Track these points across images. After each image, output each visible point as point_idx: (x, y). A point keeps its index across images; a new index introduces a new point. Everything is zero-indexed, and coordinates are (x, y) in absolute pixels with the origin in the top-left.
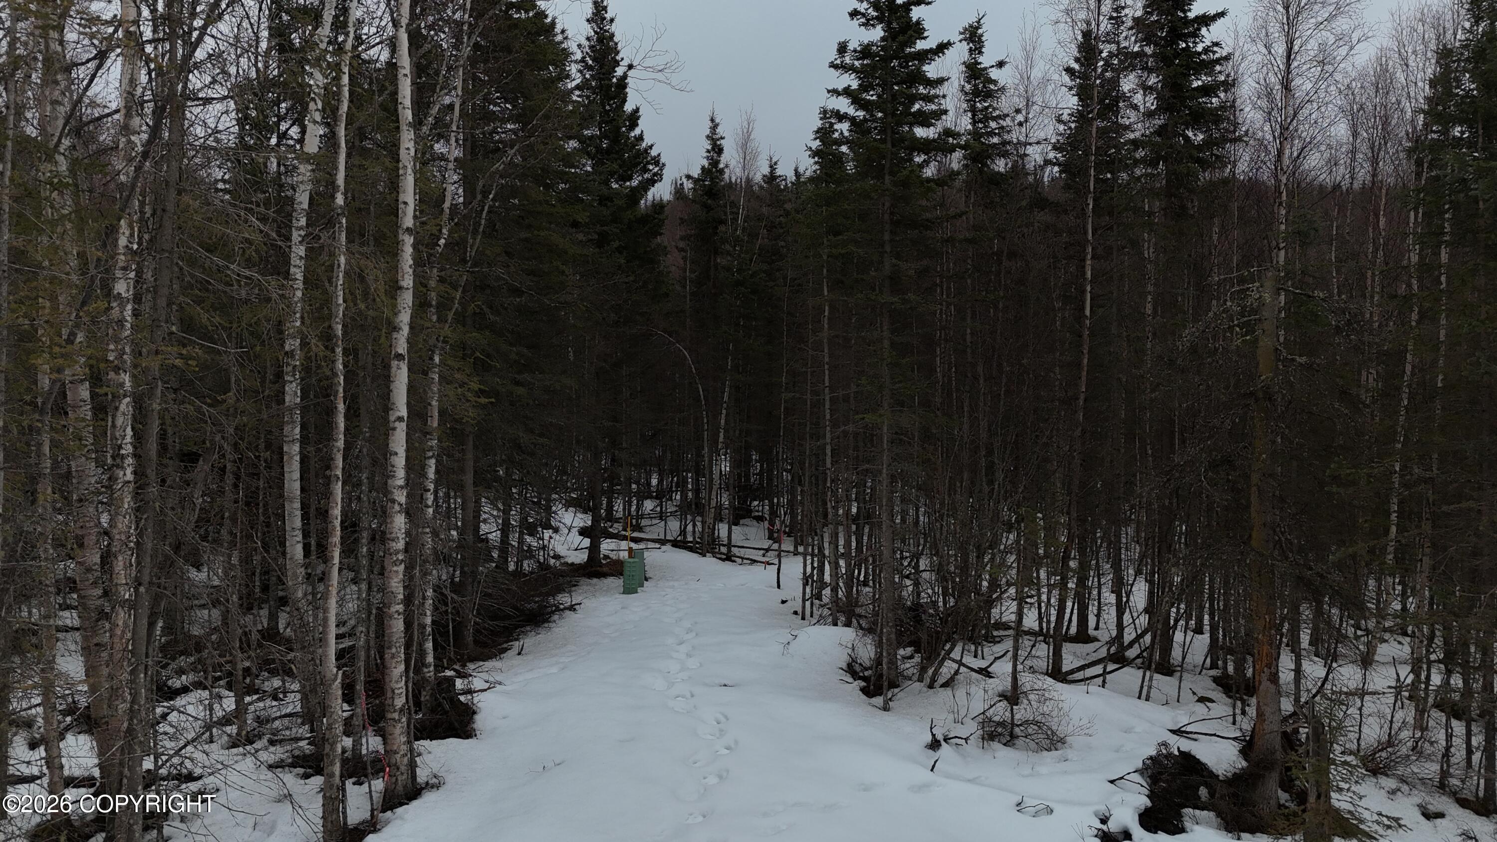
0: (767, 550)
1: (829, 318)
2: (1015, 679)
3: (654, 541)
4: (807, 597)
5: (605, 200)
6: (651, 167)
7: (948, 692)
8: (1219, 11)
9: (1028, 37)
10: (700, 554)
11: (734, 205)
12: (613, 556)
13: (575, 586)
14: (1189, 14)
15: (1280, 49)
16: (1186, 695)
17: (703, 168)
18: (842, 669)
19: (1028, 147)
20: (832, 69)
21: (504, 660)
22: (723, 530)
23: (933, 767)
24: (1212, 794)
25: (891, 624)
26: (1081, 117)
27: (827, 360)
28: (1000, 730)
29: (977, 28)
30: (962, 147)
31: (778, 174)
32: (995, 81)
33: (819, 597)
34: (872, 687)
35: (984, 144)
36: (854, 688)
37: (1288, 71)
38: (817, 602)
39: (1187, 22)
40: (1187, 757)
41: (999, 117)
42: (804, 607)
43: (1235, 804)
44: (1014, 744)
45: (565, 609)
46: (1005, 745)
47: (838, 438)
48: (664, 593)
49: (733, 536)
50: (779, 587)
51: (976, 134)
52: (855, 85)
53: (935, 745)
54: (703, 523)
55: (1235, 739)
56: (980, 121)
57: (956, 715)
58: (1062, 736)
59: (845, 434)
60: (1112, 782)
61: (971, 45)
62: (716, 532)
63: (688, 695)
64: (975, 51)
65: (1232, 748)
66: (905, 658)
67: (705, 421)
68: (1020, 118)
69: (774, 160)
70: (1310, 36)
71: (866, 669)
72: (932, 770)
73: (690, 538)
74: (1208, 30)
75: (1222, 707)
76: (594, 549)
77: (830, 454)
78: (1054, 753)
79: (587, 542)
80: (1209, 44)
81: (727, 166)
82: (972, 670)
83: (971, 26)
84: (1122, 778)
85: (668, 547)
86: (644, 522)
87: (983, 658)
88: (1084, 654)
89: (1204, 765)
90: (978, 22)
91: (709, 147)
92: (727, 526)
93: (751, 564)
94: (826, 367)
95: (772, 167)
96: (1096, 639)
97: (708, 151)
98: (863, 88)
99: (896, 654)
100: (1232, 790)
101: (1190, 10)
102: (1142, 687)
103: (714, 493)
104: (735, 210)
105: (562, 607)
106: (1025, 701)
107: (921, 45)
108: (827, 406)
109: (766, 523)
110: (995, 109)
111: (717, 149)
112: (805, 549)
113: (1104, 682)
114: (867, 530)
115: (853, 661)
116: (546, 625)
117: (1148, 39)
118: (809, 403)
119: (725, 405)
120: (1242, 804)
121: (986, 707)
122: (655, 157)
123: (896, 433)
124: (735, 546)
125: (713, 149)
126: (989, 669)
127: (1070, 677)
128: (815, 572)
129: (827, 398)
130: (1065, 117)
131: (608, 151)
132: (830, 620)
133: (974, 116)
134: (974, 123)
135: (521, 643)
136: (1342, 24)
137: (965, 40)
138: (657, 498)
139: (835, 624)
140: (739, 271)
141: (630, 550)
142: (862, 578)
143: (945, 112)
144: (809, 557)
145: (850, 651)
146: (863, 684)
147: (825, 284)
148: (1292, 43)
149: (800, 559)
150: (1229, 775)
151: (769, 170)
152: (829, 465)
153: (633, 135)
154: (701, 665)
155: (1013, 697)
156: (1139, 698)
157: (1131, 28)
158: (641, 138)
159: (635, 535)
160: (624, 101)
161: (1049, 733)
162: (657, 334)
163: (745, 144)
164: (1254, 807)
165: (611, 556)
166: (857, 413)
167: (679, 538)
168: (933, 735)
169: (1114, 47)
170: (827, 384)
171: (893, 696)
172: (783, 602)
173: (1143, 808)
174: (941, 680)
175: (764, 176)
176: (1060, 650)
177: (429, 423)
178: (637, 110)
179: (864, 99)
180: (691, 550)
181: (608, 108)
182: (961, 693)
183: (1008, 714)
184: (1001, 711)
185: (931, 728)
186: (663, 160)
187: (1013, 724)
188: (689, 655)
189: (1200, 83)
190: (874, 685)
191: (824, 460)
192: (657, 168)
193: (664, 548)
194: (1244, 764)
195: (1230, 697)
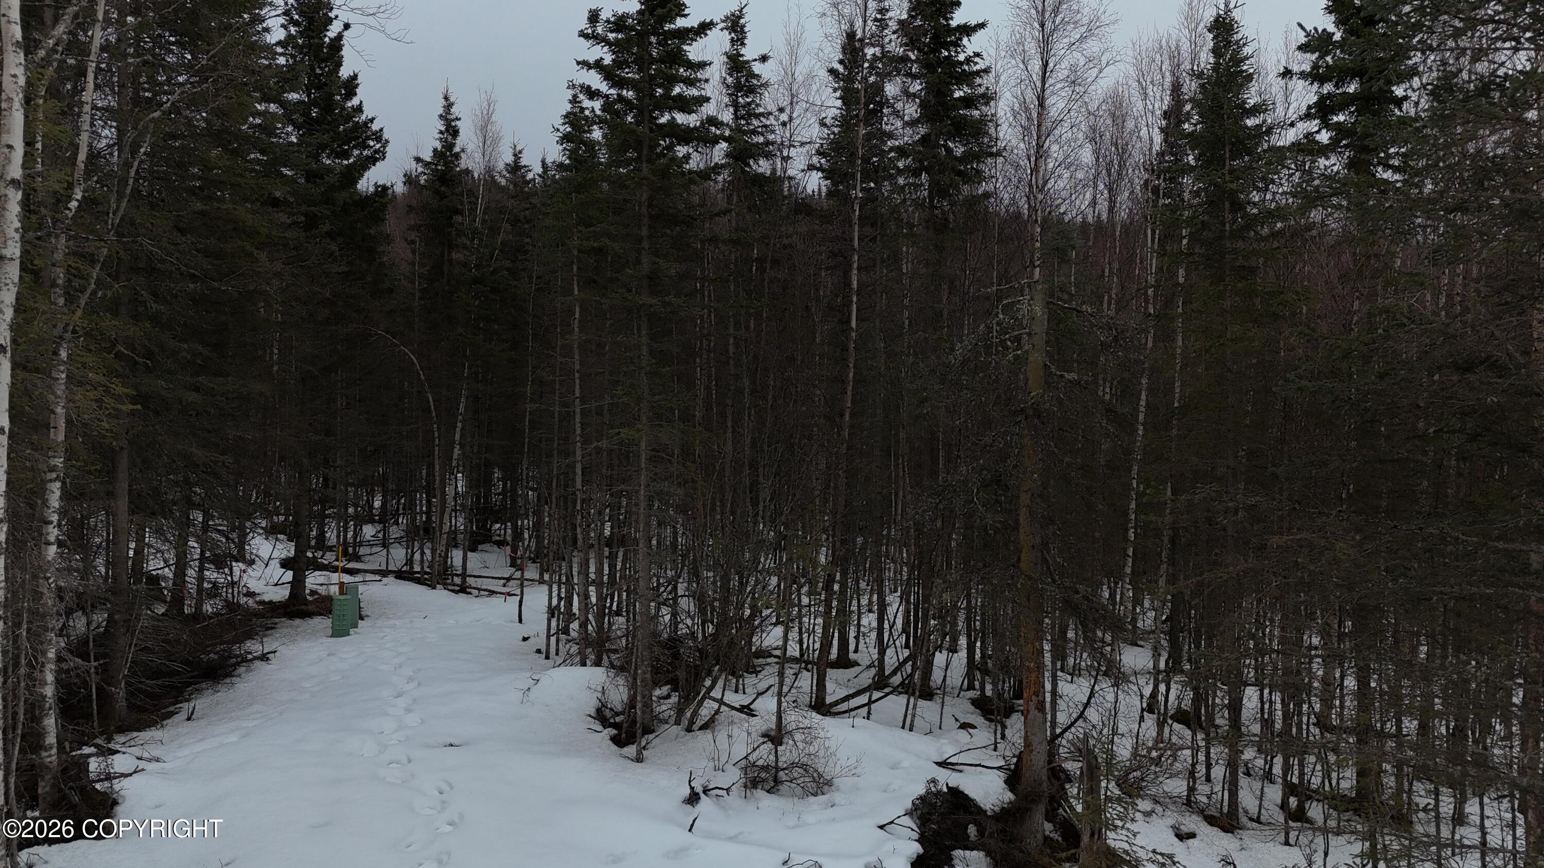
0: (508, 579)
1: (580, 321)
2: (779, 718)
3: (374, 572)
4: (552, 632)
5: (313, 176)
6: (372, 143)
7: (707, 735)
8: (980, 22)
9: (792, 31)
10: (429, 586)
11: (472, 193)
12: (322, 591)
13: (272, 628)
14: (951, 22)
15: (1036, 65)
16: (949, 722)
17: (435, 150)
18: (590, 716)
19: (792, 149)
20: (582, 38)
21: (168, 727)
22: (457, 557)
23: (692, 826)
24: (981, 832)
25: (646, 663)
26: (846, 122)
27: (577, 367)
28: (763, 775)
29: (740, 17)
30: (726, 139)
31: (523, 164)
32: (758, 75)
33: (566, 631)
34: (624, 735)
35: (747, 142)
36: (603, 738)
37: (1043, 90)
38: (563, 637)
39: (950, 30)
40: (955, 793)
41: (762, 114)
42: (548, 645)
43: (1003, 841)
44: (778, 790)
45: (255, 658)
46: (768, 791)
47: (590, 455)
48: (381, 635)
49: (469, 565)
50: (520, 621)
51: (738, 130)
52: (608, 59)
53: (693, 799)
54: (433, 551)
55: (999, 768)
56: (742, 118)
57: (717, 762)
58: (829, 778)
59: (598, 451)
60: (881, 827)
61: (733, 35)
62: (449, 560)
63: (405, 760)
64: (737, 41)
65: (998, 779)
66: (660, 698)
67: (436, 434)
68: (784, 117)
69: (518, 148)
70: (1064, 56)
71: (617, 714)
72: (690, 830)
73: (417, 568)
74: (969, 40)
75: (983, 734)
76: (297, 584)
77: (580, 473)
78: (821, 798)
79: (289, 576)
80: (972, 54)
81: (463, 150)
82: (733, 708)
83: (733, 15)
84: (892, 822)
85: (390, 579)
86: (363, 551)
87: (744, 693)
88: (846, 681)
89: (972, 800)
90: (741, 11)
91: (443, 129)
92: (461, 552)
93: (489, 596)
94: (577, 375)
95: (517, 155)
96: (855, 664)
97: (441, 132)
98: (618, 64)
99: (651, 696)
100: (1000, 826)
101: (952, 19)
102: (905, 716)
103: (446, 516)
104: (473, 199)
105: (250, 657)
106: (791, 742)
107: (680, 23)
108: (578, 419)
109: (508, 549)
110: (758, 105)
111: (451, 130)
112: (551, 577)
113: (869, 713)
114: (620, 554)
115: (603, 705)
116: (228, 680)
117: (912, 43)
118: (557, 415)
119: (460, 418)
120: (1010, 841)
121: (749, 751)
122: (377, 132)
123: (653, 450)
124: (470, 576)
125: (447, 130)
126: (751, 707)
127: (835, 709)
128: (562, 603)
129: (578, 410)
130: (828, 121)
131: (317, 121)
132: (578, 659)
133: (736, 111)
134: (737, 118)
135: (192, 705)
136: (1093, 46)
137: (727, 29)
138: (380, 522)
139: (584, 664)
140: (477, 267)
141: (341, 585)
142: (614, 607)
143: (707, 100)
144: (555, 587)
145: (599, 695)
146: (614, 732)
147: (575, 282)
148: (1047, 62)
149: (545, 588)
150: (996, 809)
151: (513, 158)
152: (579, 485)
153: (350, 105)
154: (423, 722)
155: (776, 737)
156: (903, 727)
157: (894, 33)
158: (359, 109)
159: (352, 565)
160: (339, 64)
161: (815, 775)
162: (376, 334)
163: (485, 127)
164: (1021, 842)
165: (320, 591)
166: (612, 428)
167: (404, 569)
168: (692, 788)
169: (877, 50)
170: (578, 395)
171: (647, 743)
172: (525, 639)
173: (915, 856)
174: (699, 723)
175: (507, 165)
176: (824, 680)
177: (52, 436)
178: (355, 77)
179: (617, 76)
180: (419, 581)
181: (318, 71)
182: (722, 736)
183: (772, 757)
184: (764, 754)
185: (690, 781)
186: (386, 136)
187: (777, 769)
188: (408, 710)
189: (962, 94)
190: (626, 733)
191: (574, 480)
192: (379, 145)
193: (385, 580)
194: (1009, 796)
195: (990, 720)
